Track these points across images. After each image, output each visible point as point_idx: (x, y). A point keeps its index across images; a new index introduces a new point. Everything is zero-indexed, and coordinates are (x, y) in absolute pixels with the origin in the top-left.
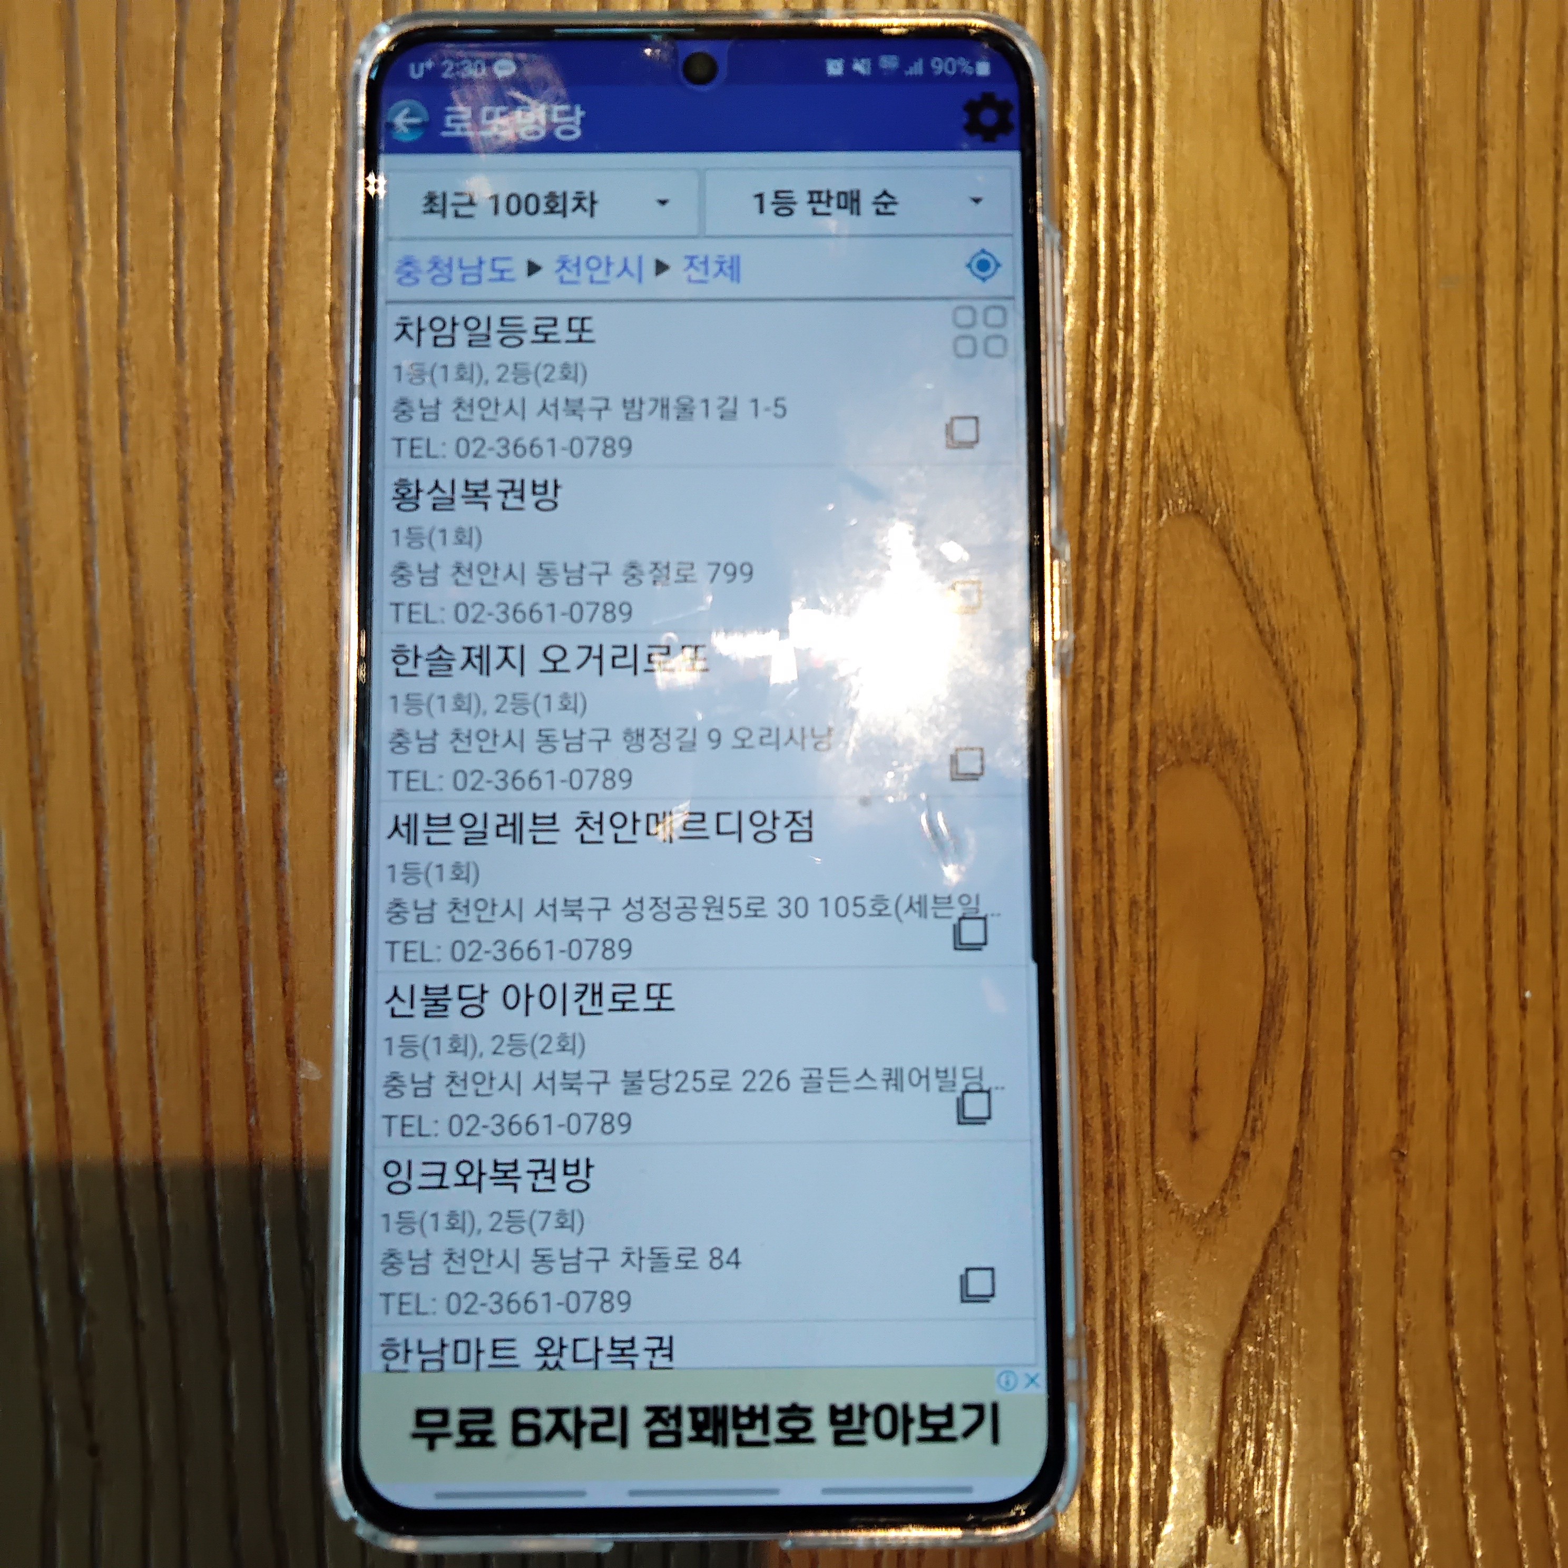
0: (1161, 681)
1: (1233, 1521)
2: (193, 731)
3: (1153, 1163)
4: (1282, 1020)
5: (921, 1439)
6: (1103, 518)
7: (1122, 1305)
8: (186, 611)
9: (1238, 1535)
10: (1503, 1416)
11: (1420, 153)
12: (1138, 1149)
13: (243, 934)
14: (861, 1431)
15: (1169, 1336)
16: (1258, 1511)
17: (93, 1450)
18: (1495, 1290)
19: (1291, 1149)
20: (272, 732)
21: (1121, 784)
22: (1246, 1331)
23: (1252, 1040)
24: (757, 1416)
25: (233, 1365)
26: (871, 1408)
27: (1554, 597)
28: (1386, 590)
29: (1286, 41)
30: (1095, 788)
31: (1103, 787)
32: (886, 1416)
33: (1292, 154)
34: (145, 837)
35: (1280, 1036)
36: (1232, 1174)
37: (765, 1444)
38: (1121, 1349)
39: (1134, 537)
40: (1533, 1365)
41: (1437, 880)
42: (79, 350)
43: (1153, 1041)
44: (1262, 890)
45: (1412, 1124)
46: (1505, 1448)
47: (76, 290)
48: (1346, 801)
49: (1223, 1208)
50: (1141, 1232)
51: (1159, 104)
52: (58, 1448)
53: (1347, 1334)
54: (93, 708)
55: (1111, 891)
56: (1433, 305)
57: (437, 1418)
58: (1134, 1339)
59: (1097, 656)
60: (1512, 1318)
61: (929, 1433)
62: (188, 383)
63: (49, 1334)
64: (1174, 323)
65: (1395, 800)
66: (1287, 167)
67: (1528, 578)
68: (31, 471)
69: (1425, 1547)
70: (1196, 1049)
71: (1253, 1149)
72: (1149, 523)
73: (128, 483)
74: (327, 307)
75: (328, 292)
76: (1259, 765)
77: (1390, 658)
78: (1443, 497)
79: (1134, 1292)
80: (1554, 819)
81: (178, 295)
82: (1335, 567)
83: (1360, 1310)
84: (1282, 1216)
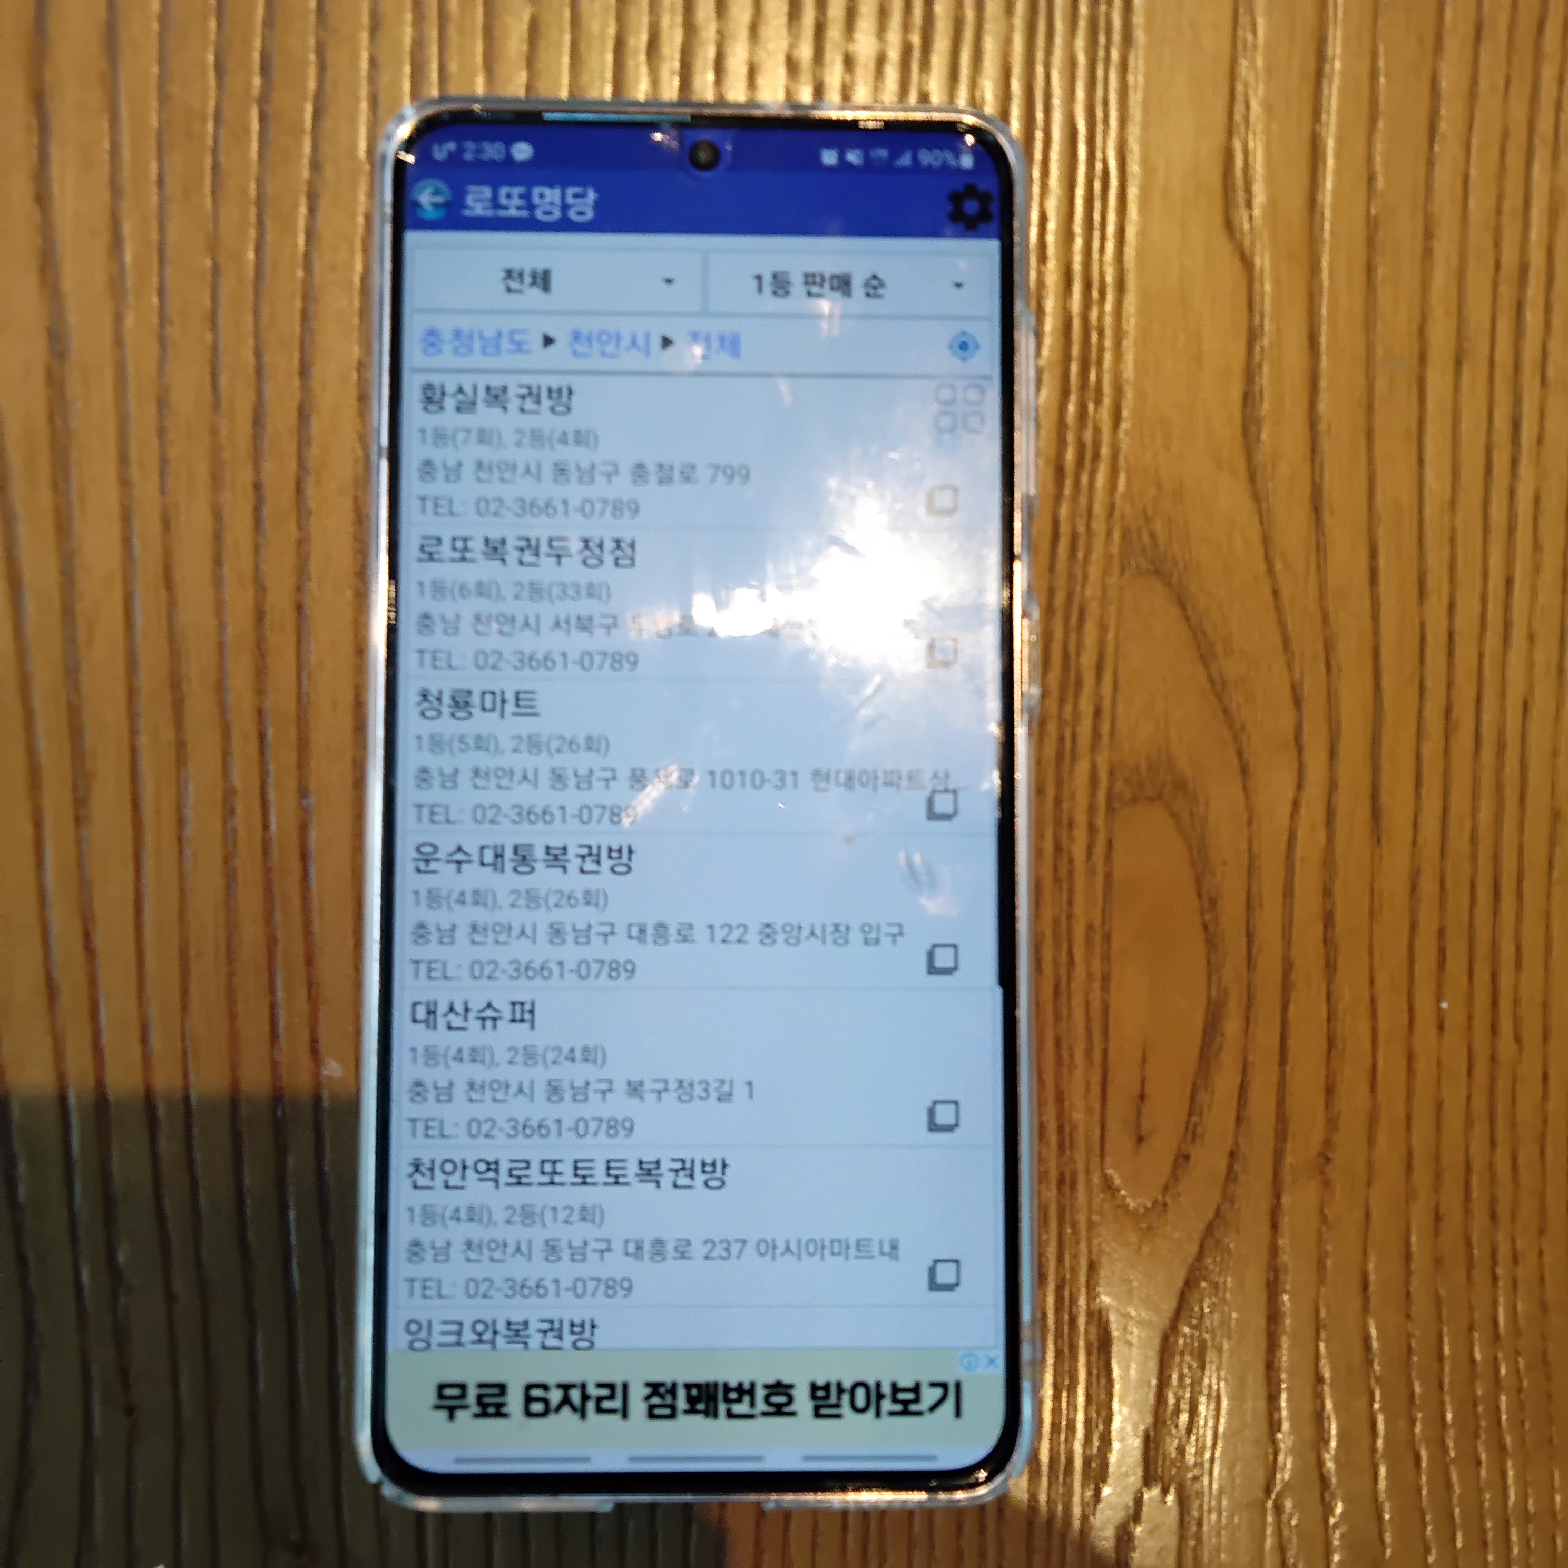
0: (1122, 724)
1: (1166, 1483)
2: (226, 754)
3: (1102, 1162)
4: (1222, 1035)
5: (892, 1413)
6: (1071, 576)
7: (1071, 1290)
8: (221, 645)
9: (1171, 1498)
10: (1412, 1395)
11: (1371, 242)
12: (1089, 1150)
13: (272, 943)
14: (837, 1406)
15: (1112, 1318)
16: (1190, 1475)
17: (130, 1411)
18: (1407, 1282)
19: (1227, 1154)
20: (300, 758)
21: (1081, 818)
22: (1184, 1314)
23: (1194, 1053)
24: (745, 1391)
25: (260, 1335)
26: (847, 1385)
27: (1481, 656)
28: (1329, 647)
29: (1251, 136)
30: (1058, 822)
31: (1065, 821)
32: (860, 1394)
33: (1253, 243)
34: (181, 852)
35: (1219, 1051)
36: (1174, 1174)
37: (750, 1416)
38: (1069, 1330)
39: (1099, 593)
40: (1441, 1348)
41: (1366, 911)
42: (120, 397)
43: (1105, 1052)
44: (1207, 917)
45: (1337, 1130)
46: (1413, 1422)
47: (118, 341)
48: (1285, 838)
49: (1165, 1205)
50: (1091, 1225)
51: (1133, 192)
52: (97, 1408)
53: (1273, 1317)
54: (133, 732)
55: (1070, 916)
56: (1381, 384)
57: (455, 1392)
58: (1082, 1320)
59: (1062, 701)
60: (1421, 1307)
61: (899, 1408)
62: (224, 431)
63: (89, 1304)
64: (1141, 396)
65: (1330, 838)
66: (1247, 252)
67: (1457, 636)
68: (76, 510)
69: (1339, 1509)
70: (1144, 1061)
71: (1195, 1152)
72: (1113, 580)
73: (166, 524)
74: (355, 363)
75: (356, 349)
76: (1207, 804)
77: (1330, 708)
78: (1382, 562)
79: (1083, 1278)
80: (1474, 857)
81: (215, 349)
82: (1282, 624)
83: (1286, 1297)
84: (1218, 1213)
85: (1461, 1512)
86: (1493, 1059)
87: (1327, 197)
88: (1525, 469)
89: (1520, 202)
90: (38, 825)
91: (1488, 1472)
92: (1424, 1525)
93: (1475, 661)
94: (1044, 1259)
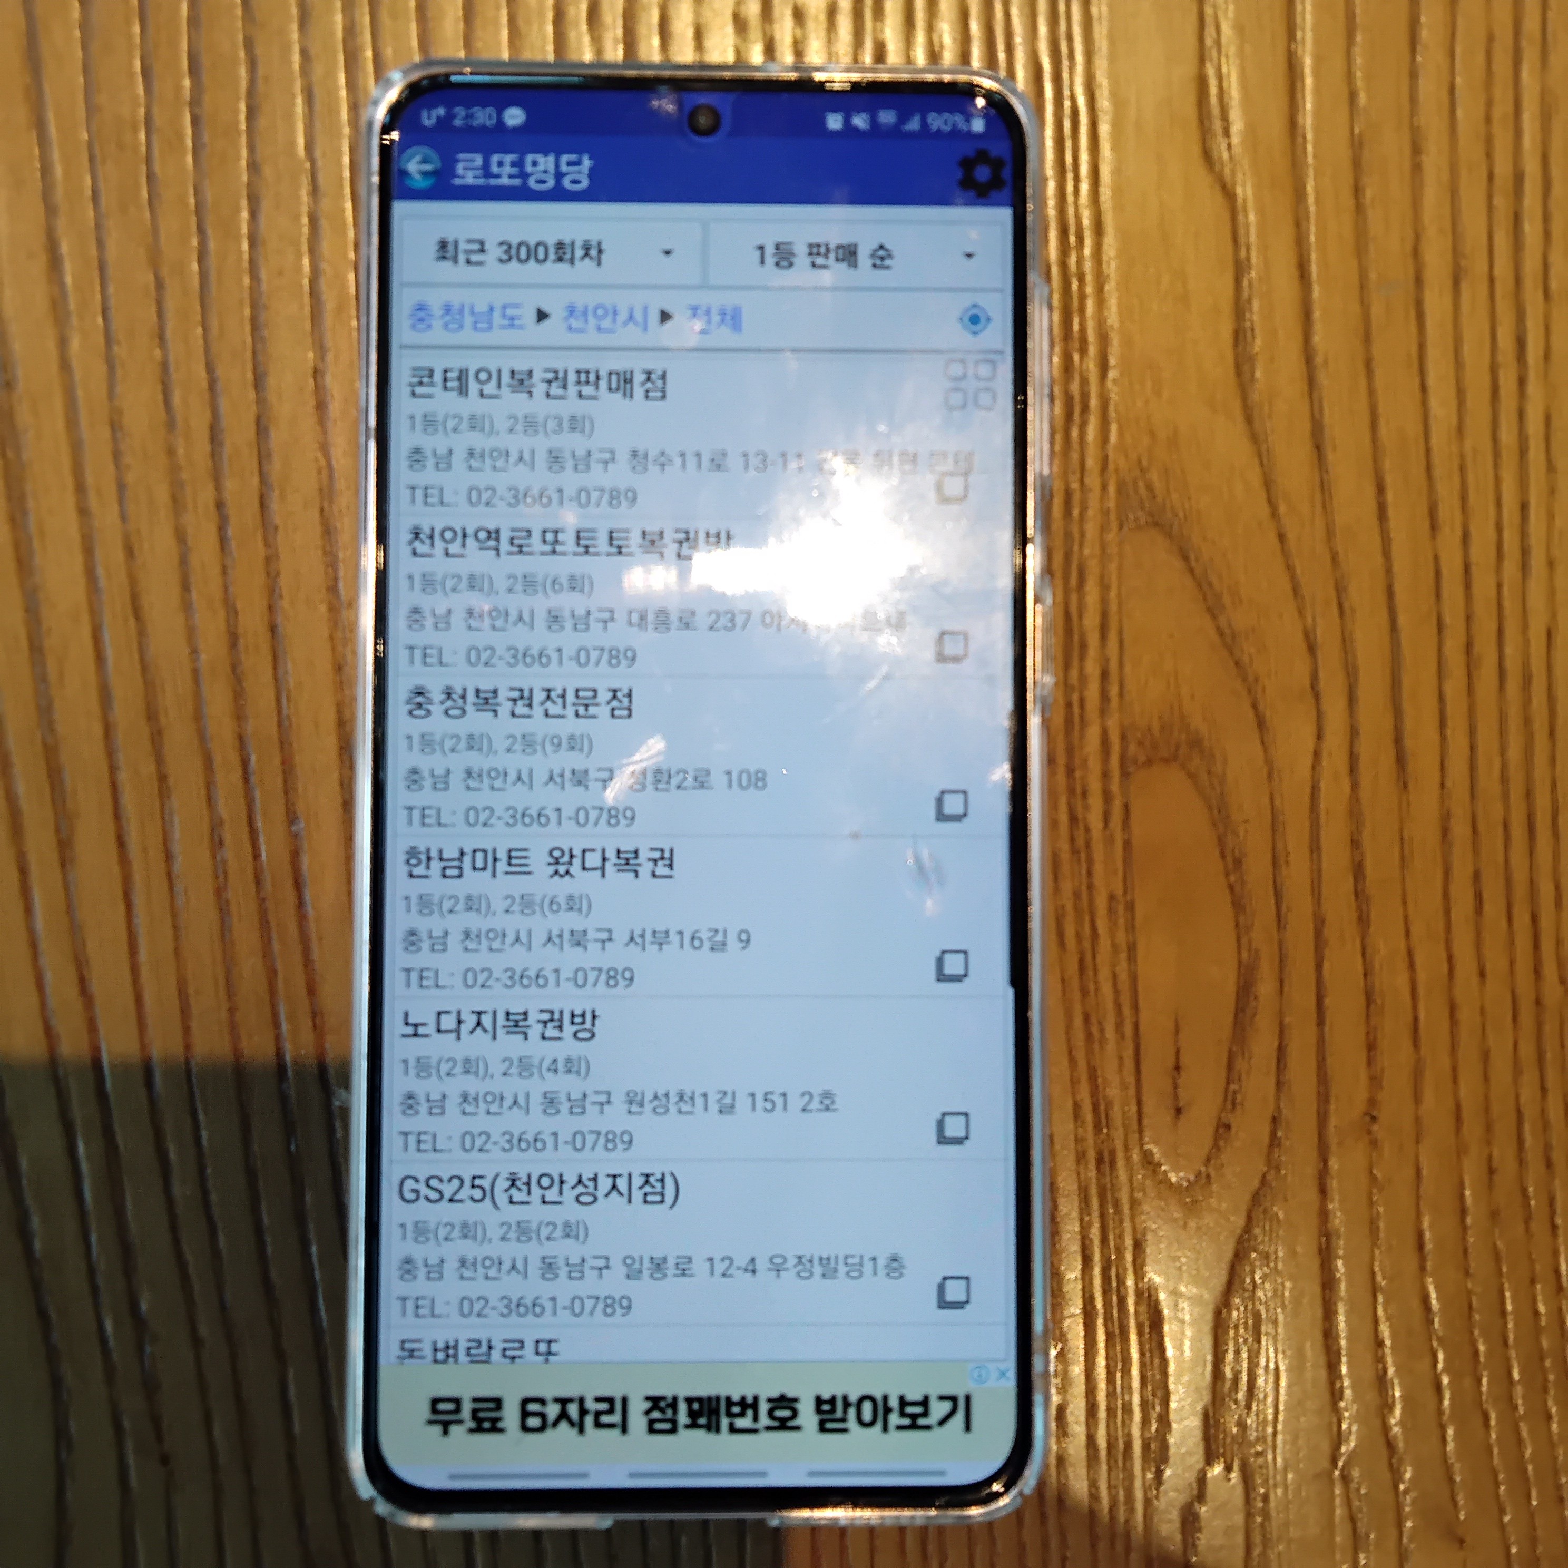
0: (1130, 686)
1: (1229, 1461)
2: (209, 785)
3: (1141, 1138)
4: (1256, 998)
6: (1068, 535)
7: (1117, 1271)
8: (195, 672)
9: (1234, 1475)
10: (1476, 1353)
11: (1356, 163)
12: (1126, 1127)
13: (272, 974)
15: (1162, 1296)
16: (1252, 1451)
17: (165, 1460)
18: (1464, 1239)
19: (1270, 1120)
20: (285, 782)
21: (1095, 786)
22: (1236, 1286)
23: (1229, 1019)
25: (291, 1375)
27: (1499, 586)
28: (1340, 590)
29: (1223, 60)
30: (1071, 791)
31: (1079, 790)
33: (1233, 172)
34: (171, 888)
35: (1255, 1014)
36: (1216, 1145)
38: (1119, 1311)
39: (1097, 552)
40: (1503, 1303)
41: (1397, 860)
42: (72, 422)
43: (1136, 1026)
44: (1232, 878)
45: (1381, 1087)
46: (1479, 1381)
47: (65, 365)
48: (1308, 790)
49: (1208, 1176)
50: (1134, 1203)
51: (1104, 129)
52: (131, 1460)
53: (1328, 1284)
54: (113, 768)
55: (1090, 887)
56: (1377, 310)
58: (1131, 1301)
60: (1480, 1262)
62: (181, 451)
63: (115, 1356)
64: (1127, 342)
65: (1355, 786)
66: (1229, 186)
67: (1474, 569)
68: (36, 544)
69: (1408, 1475)
70: (1177, 1030)
71: (1234, 1120)
72: (1111, 536)
73: (130, 552)
74: (311, 371)
75: (311, 355)
76: (1225, 761)
77: (1346, 653)
78: (1390, 496)
79: (1129, 1257)
80: (1505, 796)
81: (164, 366)
82: (1290, 568)
83: (1340, 1263)
84: (1264, 1181)
85: (1535, 1469)
86: (1538, 1002)
87: (1308, 120)
88: (1533, 388)
89: (1510, 108)
90: (23, 871)
91: (1559, 1427)
92: (1497, 1484)
93: (1493, 592)
94: (1087, 1242)
